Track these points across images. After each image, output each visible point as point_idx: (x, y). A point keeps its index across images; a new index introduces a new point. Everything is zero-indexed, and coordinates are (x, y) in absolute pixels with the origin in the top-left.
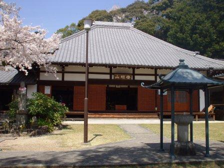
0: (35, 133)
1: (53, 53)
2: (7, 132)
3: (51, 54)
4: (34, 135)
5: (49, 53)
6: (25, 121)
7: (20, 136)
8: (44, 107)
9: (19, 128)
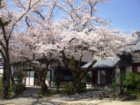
0: (125, 99)
1: (135, 44)
2: (108, 97)
3: (133, 45)
4: (124, 100)
5: (132, 44)
6: (120, 91)
7: (114, 100)
8: (133, 81)
9: (115, 95)
